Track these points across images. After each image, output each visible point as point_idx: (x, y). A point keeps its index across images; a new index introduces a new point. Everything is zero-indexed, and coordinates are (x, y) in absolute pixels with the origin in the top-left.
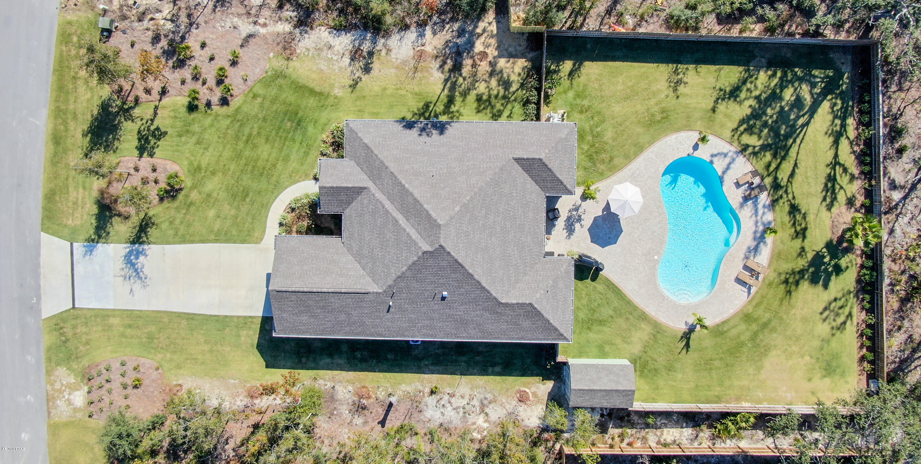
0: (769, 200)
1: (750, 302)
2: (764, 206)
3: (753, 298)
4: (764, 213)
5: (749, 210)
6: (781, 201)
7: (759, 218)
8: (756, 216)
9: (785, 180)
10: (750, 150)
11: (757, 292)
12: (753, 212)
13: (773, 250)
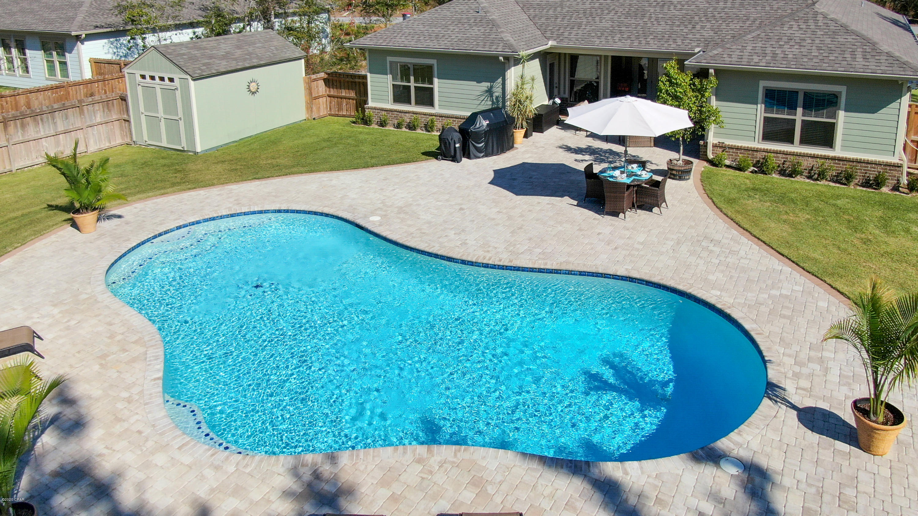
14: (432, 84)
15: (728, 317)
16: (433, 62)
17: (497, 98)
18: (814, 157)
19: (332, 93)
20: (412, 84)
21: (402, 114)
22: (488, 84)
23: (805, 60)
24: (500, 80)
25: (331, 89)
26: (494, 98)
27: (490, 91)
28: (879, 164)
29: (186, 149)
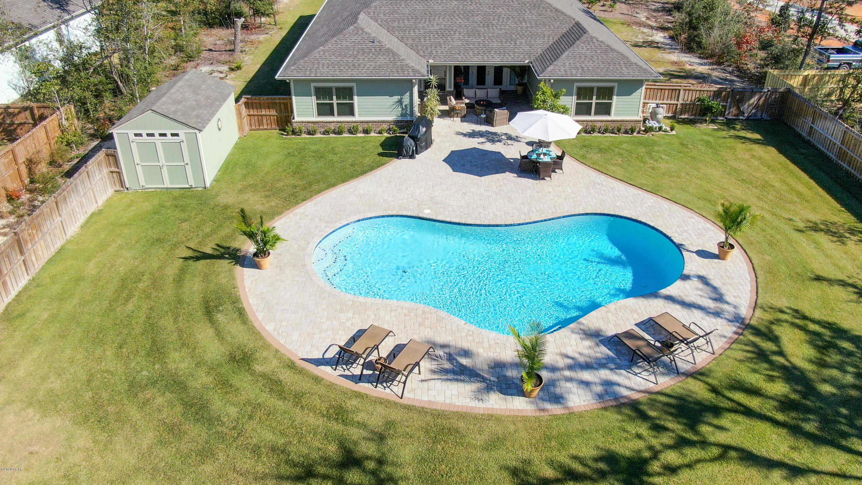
0: (636, 396)
1: (291, 366)
2: (608, 383)
3: (301, 371)
4: (587, 384)
5: (586, 352)
6: (643, 429)
7: (567, 373)
8: (570, 368)
9: (721, 438)
10: (768, 346)
11: (317, 380)
12: (582, 359)
13: (462, 416)
14: (352, 100)
15: (640, 222)
16: (354, 85)
17: (406, 106)
18: (602, 121)
19: (252, 113)
20: (335, 101)
21: (328, 124)
22: (399, 97)
23: (599, 71)
24: (408, 94)
25: (251, 110)
26: (404, 106)
27: (400, 102)
28: (632, 121)
29: (194, 186)
